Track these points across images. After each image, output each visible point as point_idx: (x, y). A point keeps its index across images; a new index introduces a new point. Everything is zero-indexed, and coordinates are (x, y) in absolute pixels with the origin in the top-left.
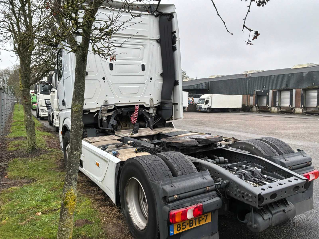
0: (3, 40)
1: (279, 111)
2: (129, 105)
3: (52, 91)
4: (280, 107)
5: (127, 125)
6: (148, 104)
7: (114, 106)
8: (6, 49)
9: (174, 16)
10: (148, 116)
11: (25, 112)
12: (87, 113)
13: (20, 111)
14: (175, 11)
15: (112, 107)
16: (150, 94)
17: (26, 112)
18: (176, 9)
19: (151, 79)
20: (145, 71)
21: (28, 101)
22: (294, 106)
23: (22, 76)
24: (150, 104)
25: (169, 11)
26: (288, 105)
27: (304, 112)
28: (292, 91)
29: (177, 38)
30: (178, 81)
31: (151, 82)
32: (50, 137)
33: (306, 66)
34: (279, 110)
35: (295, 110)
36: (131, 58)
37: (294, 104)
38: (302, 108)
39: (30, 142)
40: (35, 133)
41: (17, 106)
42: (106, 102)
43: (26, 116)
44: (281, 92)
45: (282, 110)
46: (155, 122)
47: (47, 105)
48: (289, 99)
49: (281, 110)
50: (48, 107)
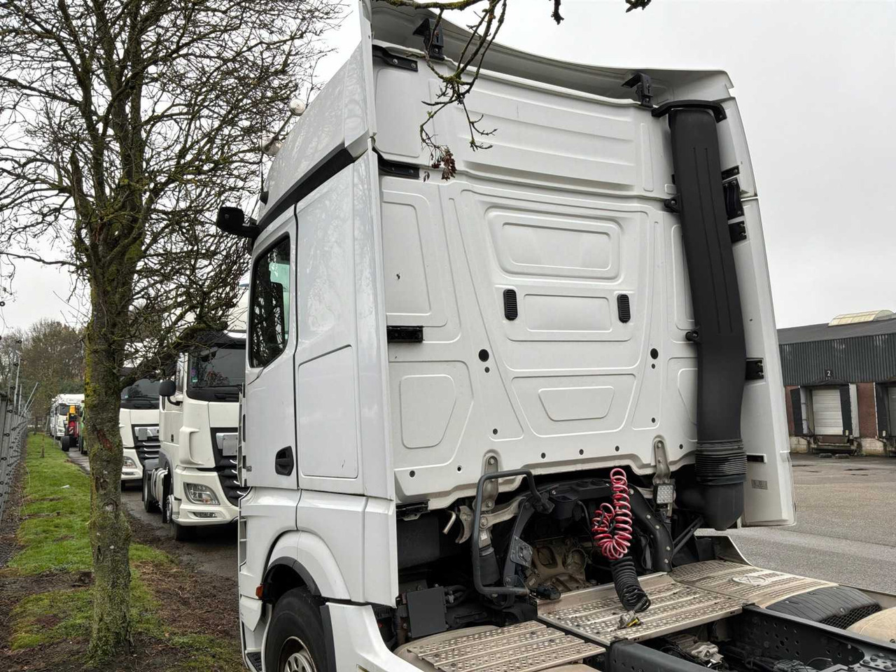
0: (29, 226)
1: (813, 448)
2: (579, 467)
3: (175, 401)
4: (813, 436)
5: (554, 559)
6: (648, 462)
7: (519, 478)
8: (38, 258)
9: (728, 112)
10: (649, 517)
11: (97, 490)
12: (417, 518)
13: (45, 460)
14: (732, 95)
15: (512, 481)
16: (653, 420)
17: (102, 492)
18: (733, 87)
19: (654, 354)
20: (630, 323)
21: (110, 449)
22: (856, 433)
23: (96, 352)
24: (653, 464)
25: (708, 93)
26: (838, 430)
27: (890, 449)
28: (848, 390)
29: (746, 193)
30: (761, 362)
31: (653, 366)
32: (162, 565)
33: (871, 319)
34: (813, 446)
35: (860, 445)
36: (578, 269)
37: (856, 427)
38: (883, 438)
39: (109, 614)
40: (129, 574)
41: (33, 442)
42: (493, 460)
43: (98, 506)
44: (813, 392)
45: (820, 444)
46: (680, 542)
47: (139, 444)
48: (841, 413)
49: (818, 445)
50: (141, 449)
